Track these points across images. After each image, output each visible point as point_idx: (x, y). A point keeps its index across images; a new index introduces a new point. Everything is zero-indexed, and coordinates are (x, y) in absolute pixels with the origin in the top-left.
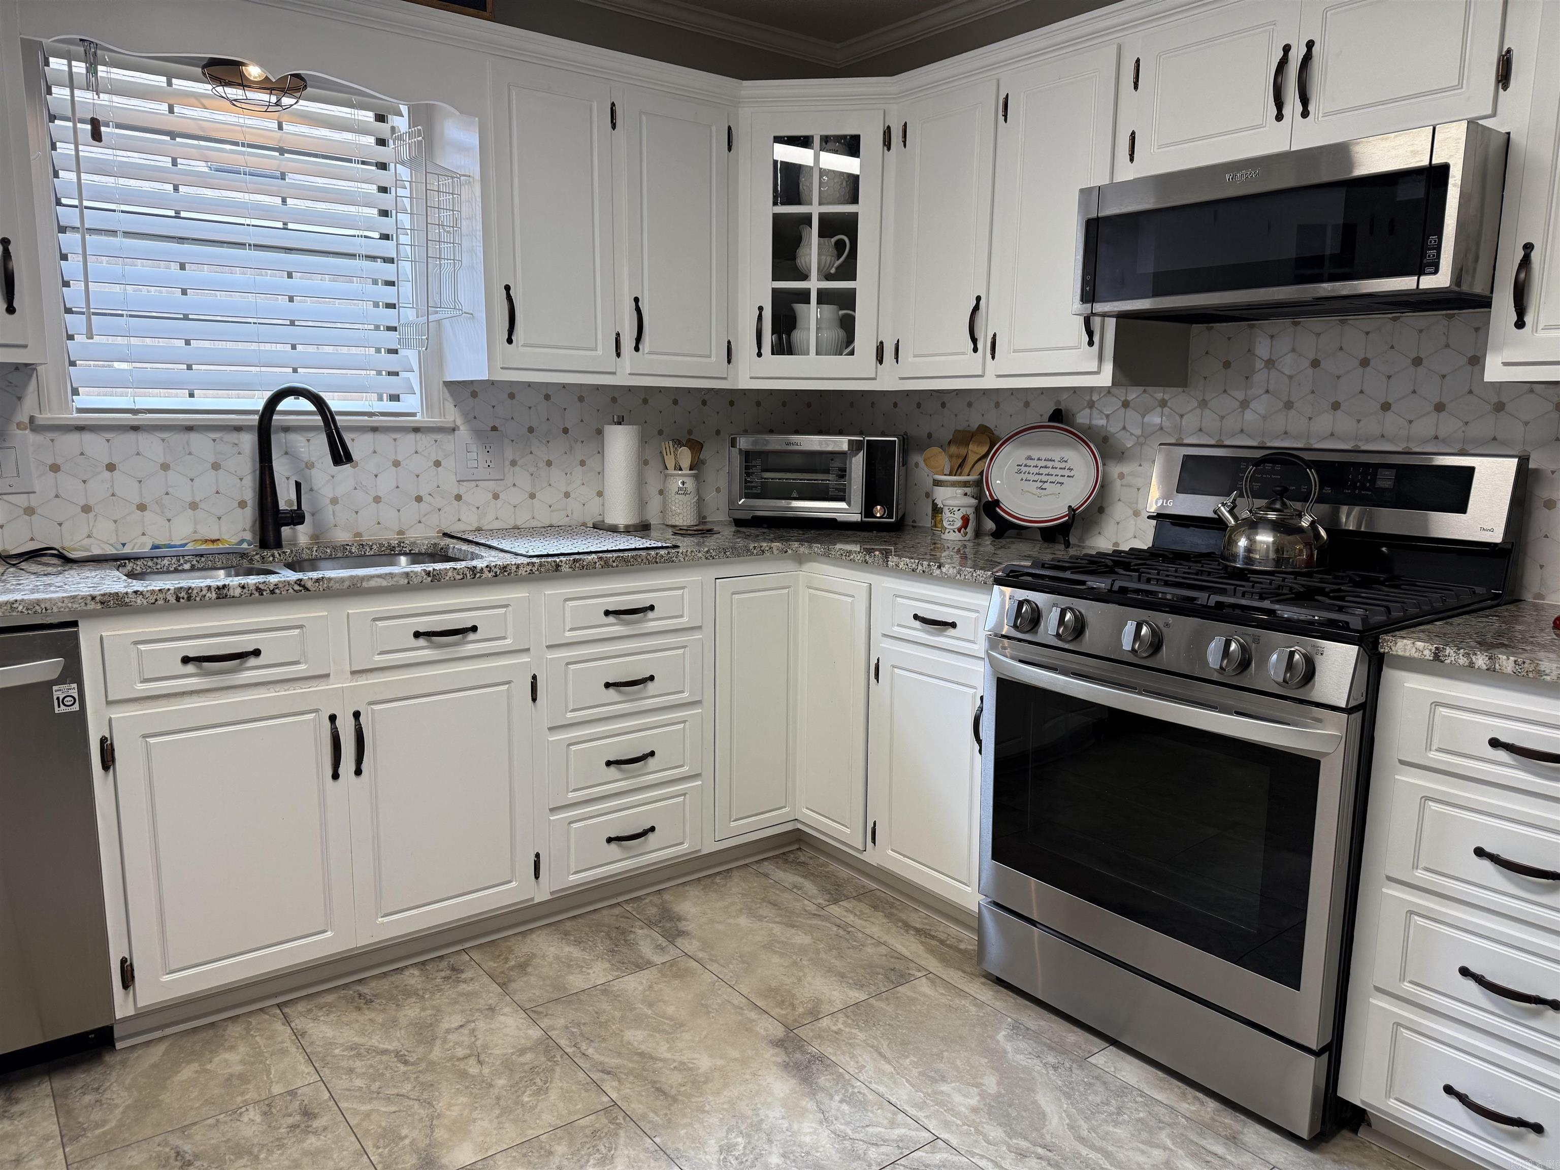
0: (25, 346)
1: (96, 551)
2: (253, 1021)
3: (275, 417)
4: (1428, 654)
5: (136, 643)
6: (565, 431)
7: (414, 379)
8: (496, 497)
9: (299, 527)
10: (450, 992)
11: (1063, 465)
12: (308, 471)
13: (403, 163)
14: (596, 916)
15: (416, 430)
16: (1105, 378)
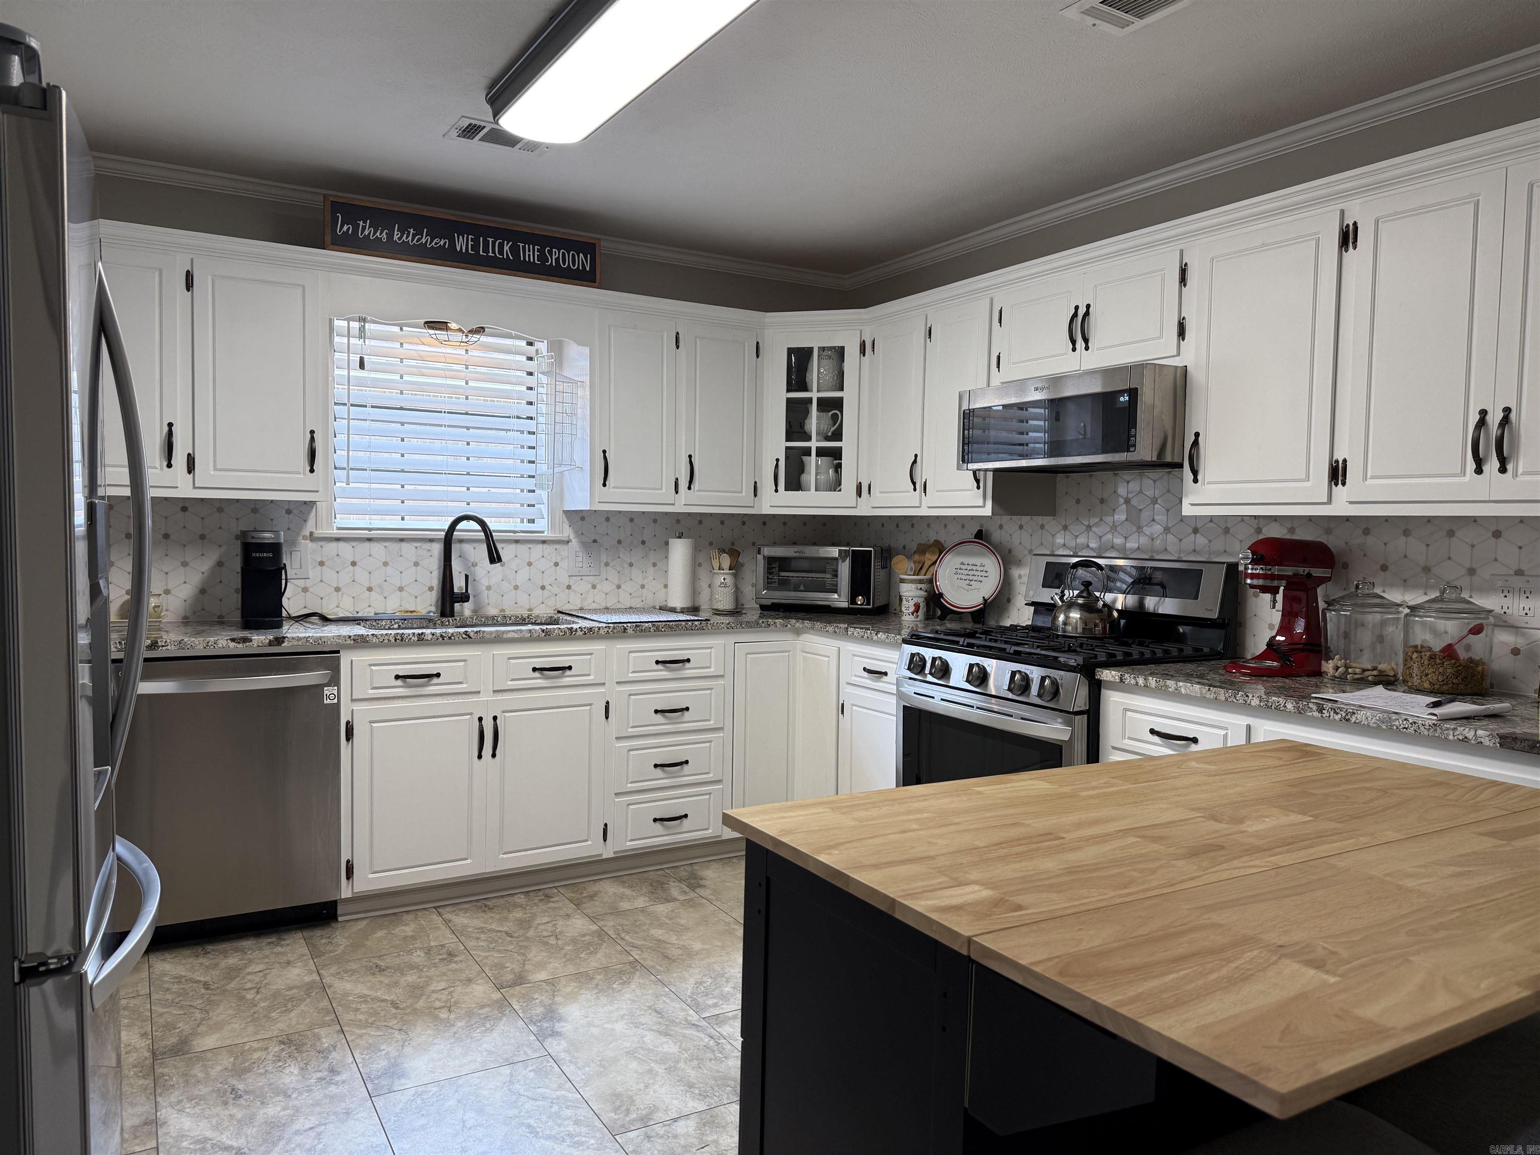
0: (318, 491)
1: (341, 615)
2: (420, 914)
3: (455, 533)
4: (1117, 679)
5: (371, 665)
6: (643, 543)
7: (544, 509)
8: (594, 587)
9: (466, 604)
10: (543, 907)
11: (982, 568)
12: (472, 568)
13: (543, 373)
14: (645, 875)
15: (544, 542)
16: (987, 511)
